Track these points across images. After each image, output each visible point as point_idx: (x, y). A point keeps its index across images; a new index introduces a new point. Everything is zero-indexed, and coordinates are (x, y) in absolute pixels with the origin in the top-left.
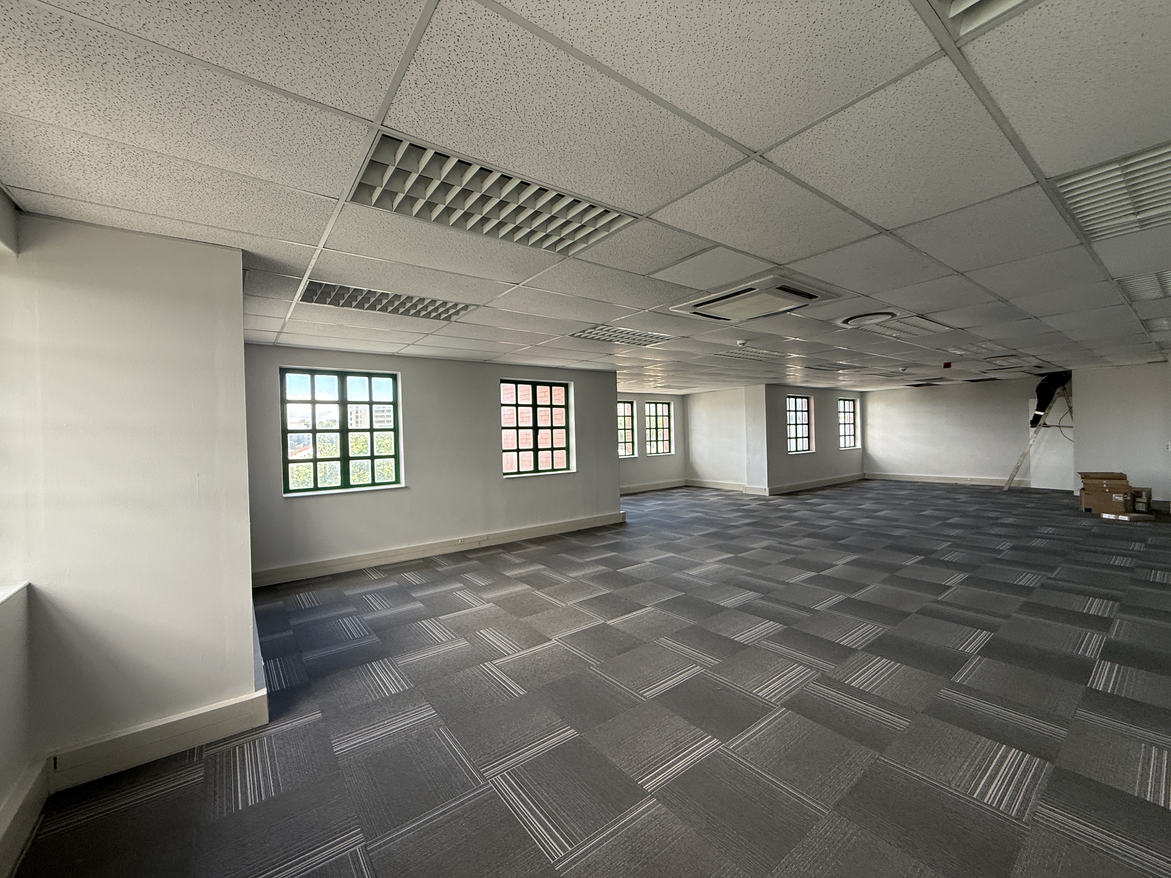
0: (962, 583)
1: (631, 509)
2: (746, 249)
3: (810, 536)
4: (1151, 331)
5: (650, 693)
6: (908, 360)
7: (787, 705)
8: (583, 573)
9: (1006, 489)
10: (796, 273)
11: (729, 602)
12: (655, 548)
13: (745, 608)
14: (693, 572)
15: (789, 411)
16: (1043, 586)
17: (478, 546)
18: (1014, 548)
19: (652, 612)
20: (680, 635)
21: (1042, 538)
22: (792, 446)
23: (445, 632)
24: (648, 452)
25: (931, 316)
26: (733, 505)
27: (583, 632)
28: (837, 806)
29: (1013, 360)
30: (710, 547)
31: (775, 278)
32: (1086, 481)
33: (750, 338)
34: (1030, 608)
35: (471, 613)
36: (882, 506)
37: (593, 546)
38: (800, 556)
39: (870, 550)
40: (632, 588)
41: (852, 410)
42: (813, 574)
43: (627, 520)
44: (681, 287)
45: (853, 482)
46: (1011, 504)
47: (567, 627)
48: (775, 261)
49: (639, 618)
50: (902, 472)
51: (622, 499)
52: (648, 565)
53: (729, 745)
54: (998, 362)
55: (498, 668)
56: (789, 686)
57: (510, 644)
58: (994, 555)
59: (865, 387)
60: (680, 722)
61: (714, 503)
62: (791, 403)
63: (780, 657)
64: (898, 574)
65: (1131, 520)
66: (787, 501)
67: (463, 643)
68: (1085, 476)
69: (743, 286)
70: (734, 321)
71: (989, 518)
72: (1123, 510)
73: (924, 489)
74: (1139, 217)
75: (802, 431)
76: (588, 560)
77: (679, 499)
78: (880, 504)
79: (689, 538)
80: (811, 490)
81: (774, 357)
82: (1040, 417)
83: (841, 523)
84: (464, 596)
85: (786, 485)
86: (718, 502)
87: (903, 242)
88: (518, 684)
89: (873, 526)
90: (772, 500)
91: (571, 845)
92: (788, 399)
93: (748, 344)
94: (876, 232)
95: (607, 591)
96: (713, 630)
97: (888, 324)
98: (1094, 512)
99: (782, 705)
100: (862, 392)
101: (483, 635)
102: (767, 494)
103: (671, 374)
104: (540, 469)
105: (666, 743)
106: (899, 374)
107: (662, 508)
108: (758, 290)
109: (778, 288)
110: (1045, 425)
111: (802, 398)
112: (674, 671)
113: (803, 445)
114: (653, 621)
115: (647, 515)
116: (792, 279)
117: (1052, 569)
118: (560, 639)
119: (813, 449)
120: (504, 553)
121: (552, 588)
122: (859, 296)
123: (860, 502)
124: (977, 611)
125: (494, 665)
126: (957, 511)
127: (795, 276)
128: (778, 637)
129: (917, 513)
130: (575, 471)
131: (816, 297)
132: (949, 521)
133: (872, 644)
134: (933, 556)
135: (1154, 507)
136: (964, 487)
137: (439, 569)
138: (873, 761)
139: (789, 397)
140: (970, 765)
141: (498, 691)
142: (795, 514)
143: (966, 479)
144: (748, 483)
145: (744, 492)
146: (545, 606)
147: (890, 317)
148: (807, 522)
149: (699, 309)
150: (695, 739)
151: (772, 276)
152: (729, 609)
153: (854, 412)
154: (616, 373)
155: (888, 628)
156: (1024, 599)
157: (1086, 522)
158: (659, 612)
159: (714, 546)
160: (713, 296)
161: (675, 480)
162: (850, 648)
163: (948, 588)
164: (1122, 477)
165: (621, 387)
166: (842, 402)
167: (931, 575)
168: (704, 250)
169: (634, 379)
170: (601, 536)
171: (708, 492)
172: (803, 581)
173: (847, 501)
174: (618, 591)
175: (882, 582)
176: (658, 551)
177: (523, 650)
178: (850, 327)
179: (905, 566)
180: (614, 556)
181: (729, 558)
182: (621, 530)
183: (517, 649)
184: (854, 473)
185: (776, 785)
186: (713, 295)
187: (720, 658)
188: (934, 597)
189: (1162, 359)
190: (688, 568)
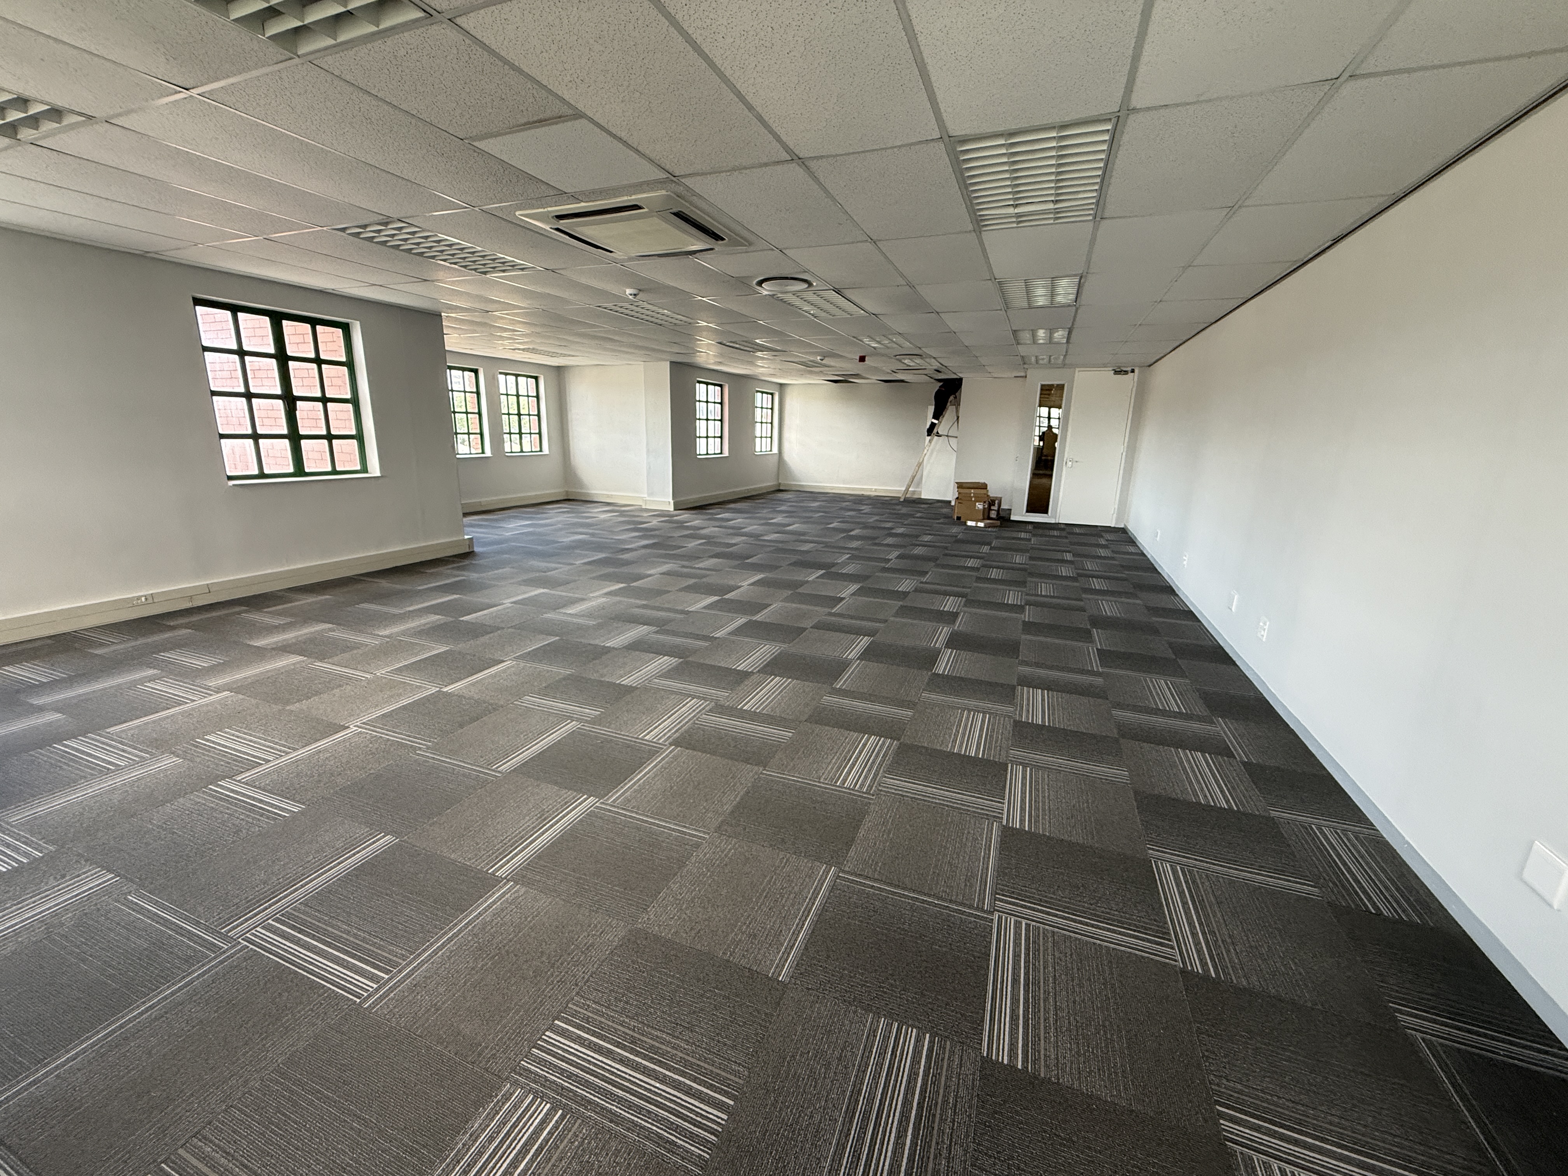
0: (853, 594)
1: (483, 533)
2: (623, 135)
3: (717, 556)
4: (1018, 344)
5: (506, 766)
6: (826, 347)
7: (676, 743)
8: (402, 628)
9: (902, 500)
10: (695, 194)
11: (616, 641)
12: (519, 584)
13: (638, 646)
14: (570, 611)
15: (699, 401)
16: (916, 590)
17: (188, 605)
18: (899, 557)
19: (512, 667)
20: (552, 689)
21: (923, 546)
22: (701, 447)
23: (124, 751)
24: (507, 449)
25: (847, 293)
26: (628, 523)
27: (404, 708)
28: (718, 829)
29: (918, 361)
30: (594, 578)
31: (668, 195)
32: (962, 491)
33: (644, 288)
34: (904, 611)
35: (182, 713)
36: (791, 520)
37: (419, 588)
38: (704, 580)
39: (777, 567)
40: (485, 639)
41: (770, 406)
42: (716, 598)
43: (477, 549)
44: (532, 178)
45: (769, 493)
46: (904, 514)
47: (377, 706)
48: (667, 168)
49: (493, 676)
50: (816, 482)
51: (467, 520)
52: (508, 608)
53: (608, 799)
54: (906, 361)
55: (246, 784)
56: (680, 722)
57: (268, 747)
58: (883, 565)
59: (784, 378)
60: (548, 790)
61: (605, 521)
62: (701, 389)
63: (672, 694)
64: (800, 590)
65: (985, 527)
66: (695, 516)
67: (168, 762)
68: (960, 486)
69: (625, 198)
70: (618, 255)
71: (885, 528)
72: (981, 517)
73: (835, 501)
74: (1016, 211)
75: (714, 428)
76: (411, 609)
77: (557, 517)
78: (791, 517)
79: (568, 567)
80: (721, 504)
81: (677, 322)
82: (935, 424)
83: (751, 540)
84: (163, 687)
85: (695, 496)
86: (610, 520)
87: (816, 179)
88: (288, 799)
89: (782, 542)
90: (677, 516)
91: (387, 972)
92: (697, 385)
93: (641, 296)
94: (785, 156)
95: (443, 649)
96: (595, 676)
97: (805, 295)
98: (962, 520)
99: (671, 744)
100: (781, 385)
101: (213, 742)
102: (671, 508)
103: (538, 330)
104: (307, 470)
105: (528, 818)
106: (815, 364)
107: (531, 529)
108: (646, 210)
109: (675, 214)
110: (938, 435)
111: (715, 385)
112: (541, 733)
113: (714, 447)
114: (514, 678)
115: (506, 541)
116: (691, 203)
117: (924, 573)
118: (364, 723)
119: (726, 453)
120: (246, 612)
121: (347, 655)
122: (772, 250)
123: (771, 516)
124: (862, 619)
125: (239, 781)
126: (859, 523)
127: (695, 199)
128: (670, 674)
129: (823, 527)
130: (378, 473)
131: (723, 239)
132: (852, 533)
133: (767, 665)
134: (833, 570)
135: (1002, 514)
136: (869, 497)
137: (98, 652)
138: (756, 777)
139: (700, 382)
140: (839, 758)
141: (248, 816)
142: (703, 532)
143: (871, 490)
144: (650, 494)
145: (644, 507)
146: (332, 683)
147: (806, 286)
148: (715, 540)
149: (563, 224)
150: (566, 803)
151: (664, 192)
152: (616, 649)
153: (772, 409)
154: (441, 316)
155: (784, 646)
156: (901, 603)
157: (955, 530)
158: (522, 665)
159: (601, 576)
160: (582, 206)
161: (553, 491)
162: (746, 672)
163: (843, 599)
164: (984, 486)
165: (453, 341)
166: (759, 394)
167: (829, 589)
168: (560, 118)
169: (475, 332)
170: (432, 574)
171: (597, 507)
172: (705, 608)
173: (758, 515)
174: (461, 646)
175: (784, 600)
176: (523, 588)
177: (295, 750)
178: (765, 293)
179: (807, 582)
180: (455, 600)
181: (620, 589)
182: (467, 562)
183: (284, 752)
184: (769, 483)
185: (658, 825)
186: (583, 204)
187: (601, 707)
188: (827, 610)
189: (1023, 374)
190: (564, 606)
